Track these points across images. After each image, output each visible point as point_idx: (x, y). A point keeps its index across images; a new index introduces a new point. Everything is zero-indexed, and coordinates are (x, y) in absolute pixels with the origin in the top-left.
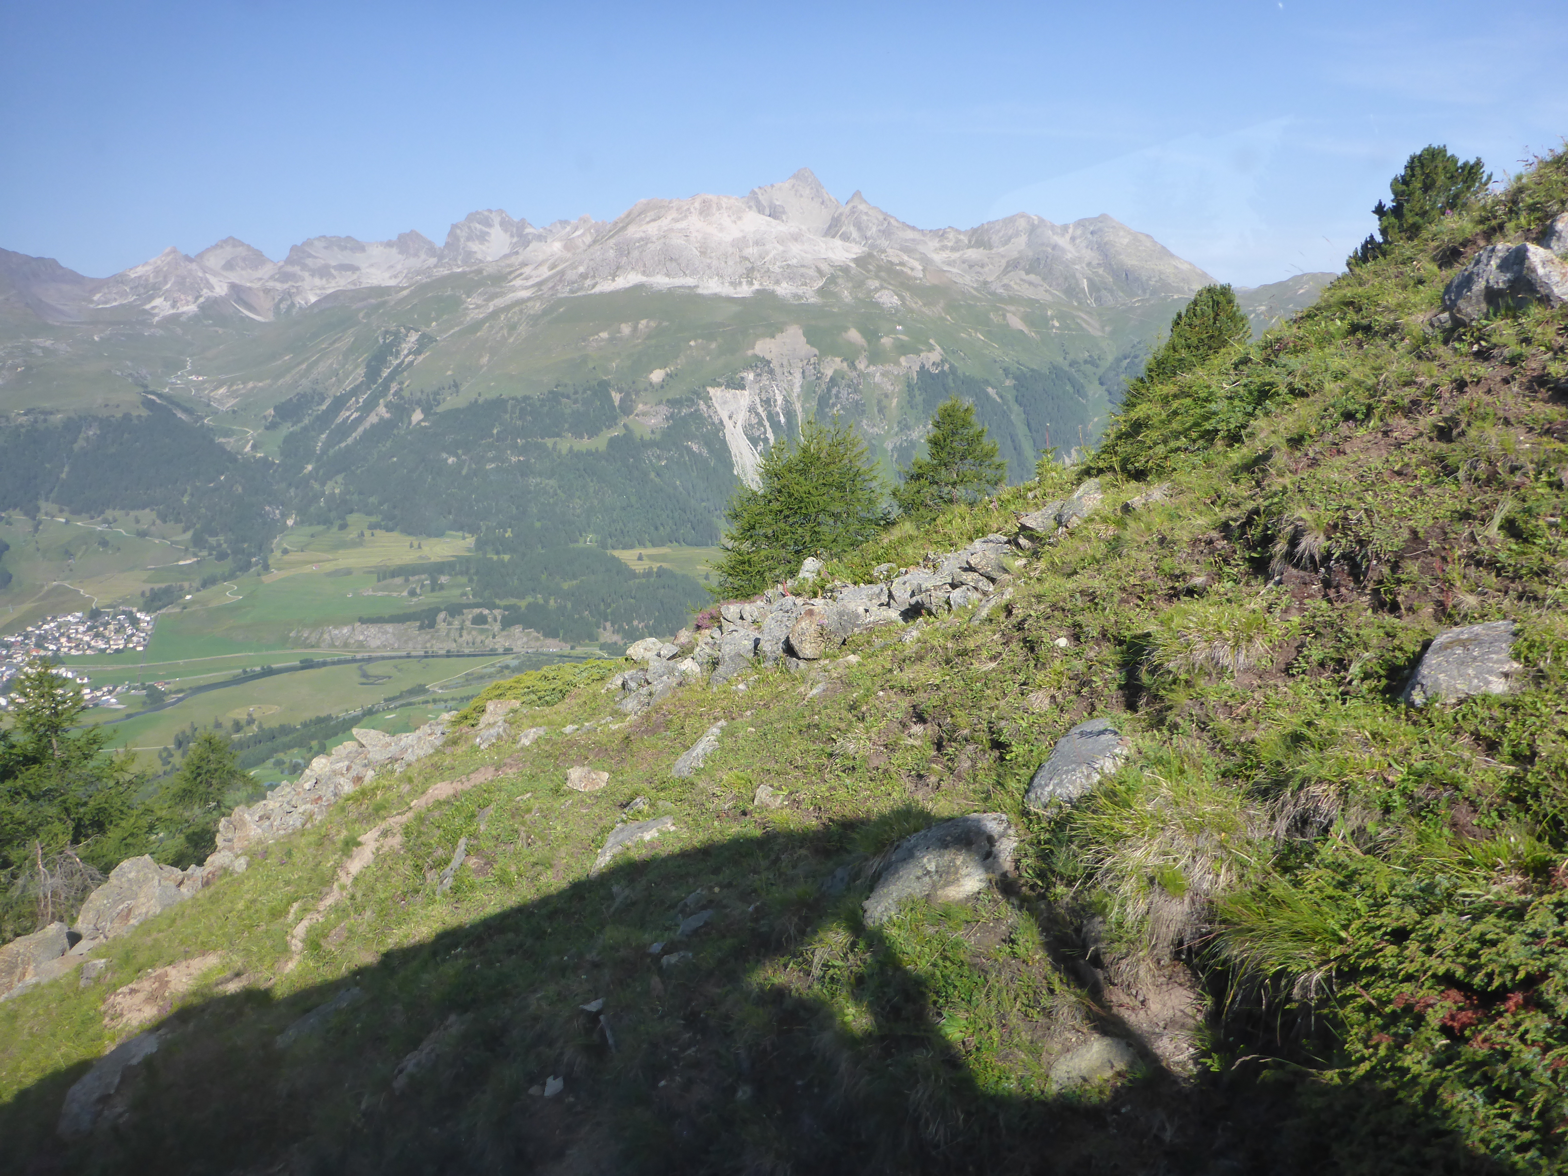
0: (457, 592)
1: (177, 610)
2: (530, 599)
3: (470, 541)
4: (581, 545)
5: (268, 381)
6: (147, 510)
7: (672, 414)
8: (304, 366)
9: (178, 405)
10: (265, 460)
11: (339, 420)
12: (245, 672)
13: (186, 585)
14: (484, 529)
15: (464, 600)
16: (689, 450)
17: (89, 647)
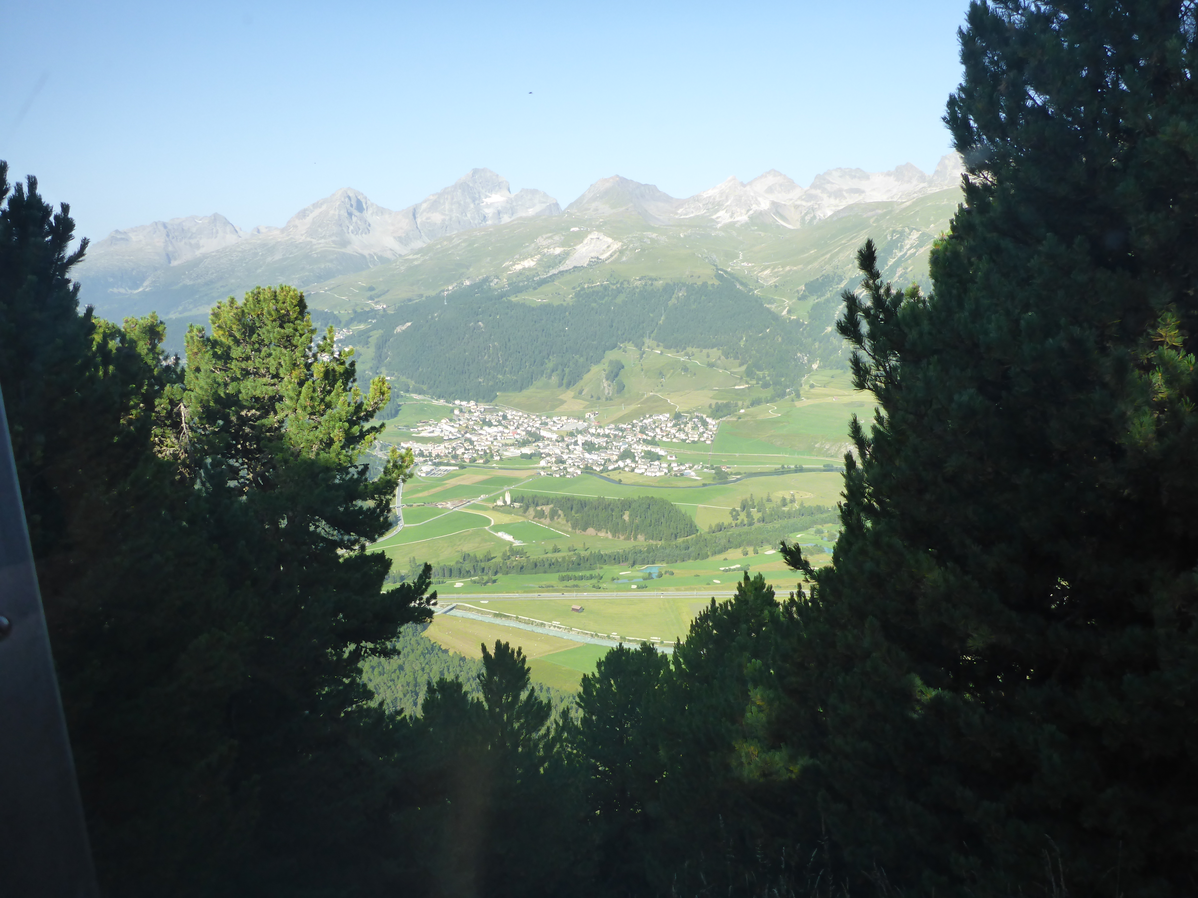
1: (735, 419)
5: (801, 266)
6: (715, 349)
8: (828, 256)
10: (797, 321)
12: (783, 467)
13: (740, 403)
17: (675, 436)
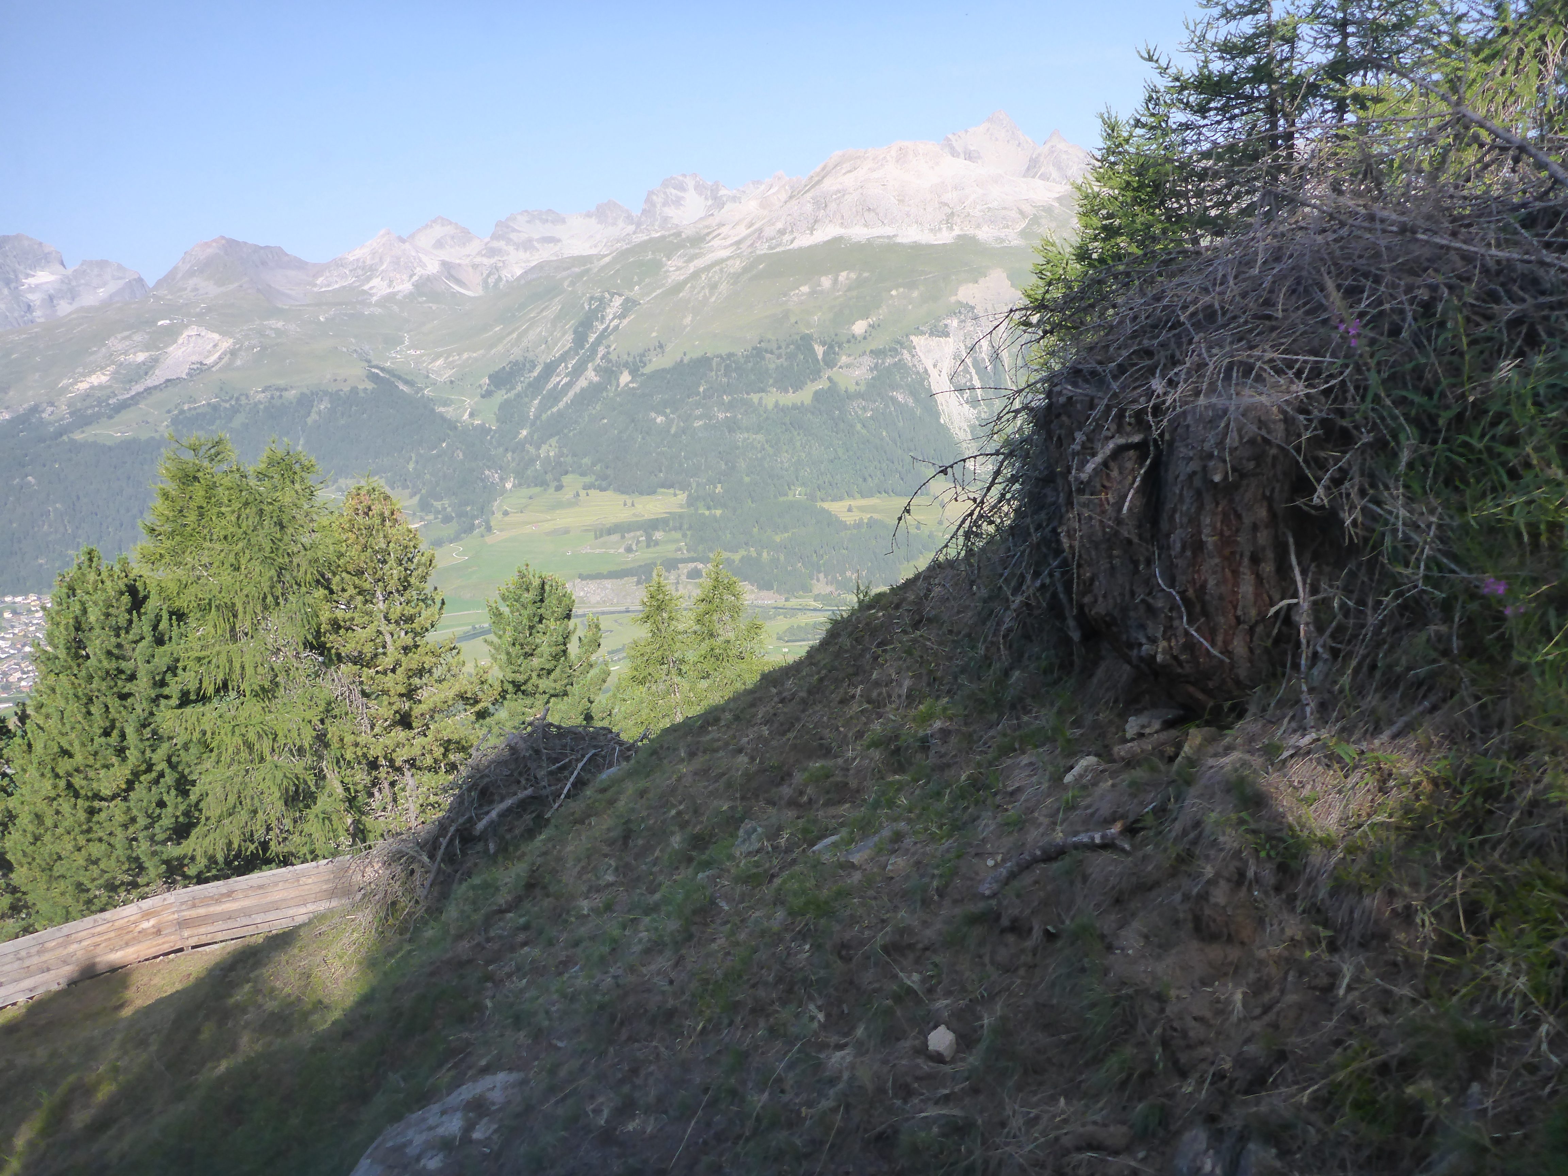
0: (672, 547)
2: (742, 553)
3: (682, 497)
4: (790, 498)
5: (481, 352)
7: (876, 365)
8: (515, 335)
9: (400, 378)
10: (482, 427)
11: (550, 385)
12: (474, 628)
14: (694, 485)
15: (679, 555)
16: (894, 400)
